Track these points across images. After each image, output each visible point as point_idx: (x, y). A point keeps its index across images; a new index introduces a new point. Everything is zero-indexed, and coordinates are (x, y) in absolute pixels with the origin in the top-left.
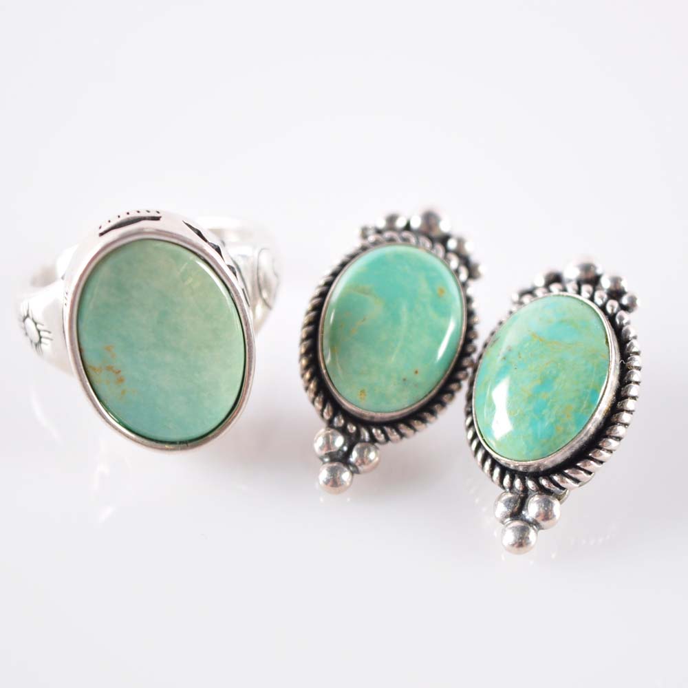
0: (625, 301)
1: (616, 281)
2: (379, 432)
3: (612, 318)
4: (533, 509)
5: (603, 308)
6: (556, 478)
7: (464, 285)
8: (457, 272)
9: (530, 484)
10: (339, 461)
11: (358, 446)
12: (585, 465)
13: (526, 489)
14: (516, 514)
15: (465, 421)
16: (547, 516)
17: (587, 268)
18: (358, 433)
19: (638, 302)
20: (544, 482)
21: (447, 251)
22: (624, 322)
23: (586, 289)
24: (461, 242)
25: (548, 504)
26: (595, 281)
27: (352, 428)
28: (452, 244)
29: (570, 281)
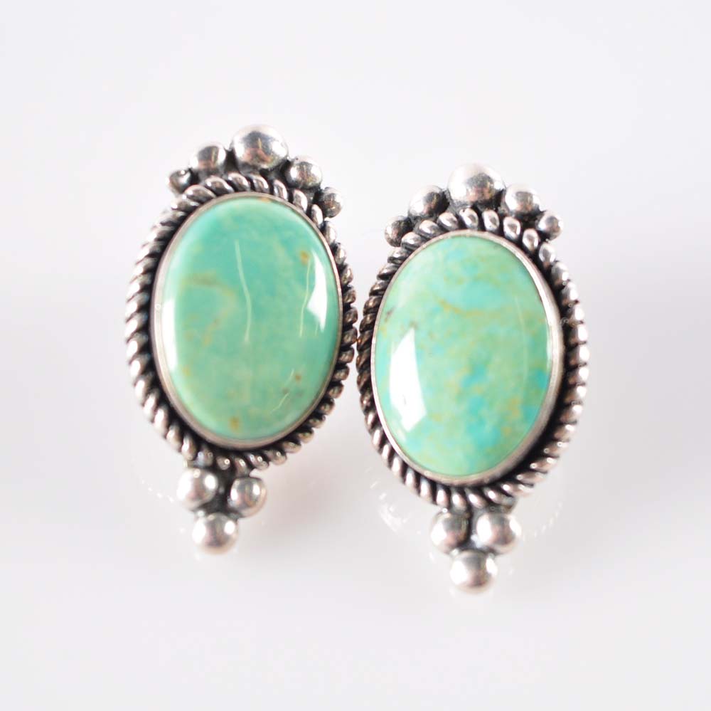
0: (543, 225)
1: (524, 197)
2: (260, 459)
3: (533, 256)
4: (484, 531)
5: (518, 243)
6: (506, 487)
7: (324, 229)
8: (309, 213)
9: (474, 499)
10: (217, 511)
11: (237, 483)
12: (542, 466)
13: (469, 507)
14: (464, 543)
15: (366, 419)
16: (505, 538)
17: (481, 182)
18: (233, 467)
19: (561, 224)
20: (492, 495)
21: (291, 186)
22: (552, 260)
23: (489, 216)
24: (304, 166)
25: (503, 523)
26: (495, 201)
27: (225, 463)
28: (294, 173)
29: (463, 206)
